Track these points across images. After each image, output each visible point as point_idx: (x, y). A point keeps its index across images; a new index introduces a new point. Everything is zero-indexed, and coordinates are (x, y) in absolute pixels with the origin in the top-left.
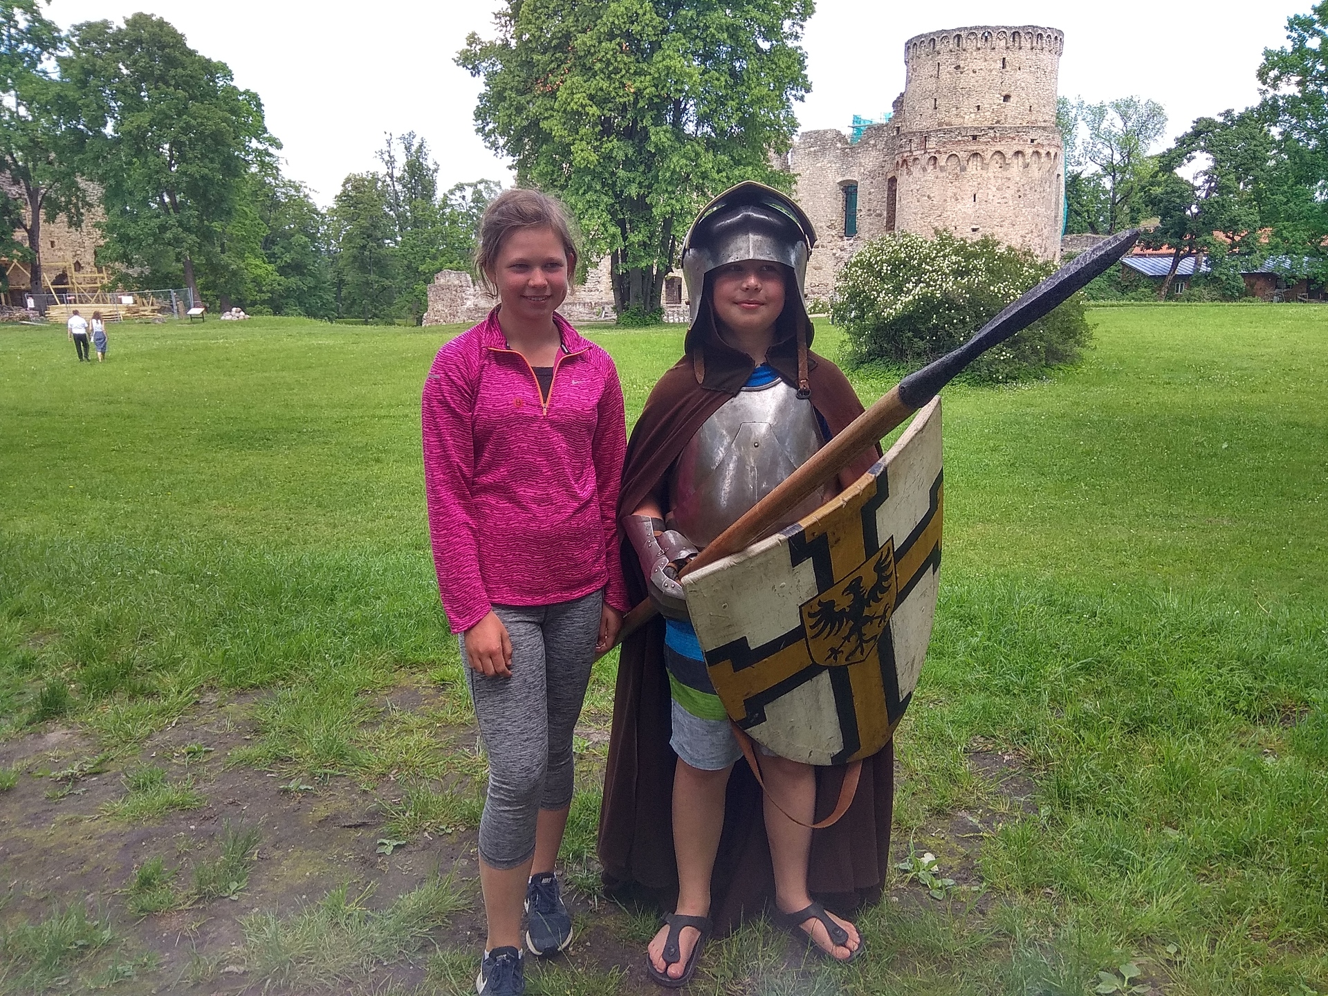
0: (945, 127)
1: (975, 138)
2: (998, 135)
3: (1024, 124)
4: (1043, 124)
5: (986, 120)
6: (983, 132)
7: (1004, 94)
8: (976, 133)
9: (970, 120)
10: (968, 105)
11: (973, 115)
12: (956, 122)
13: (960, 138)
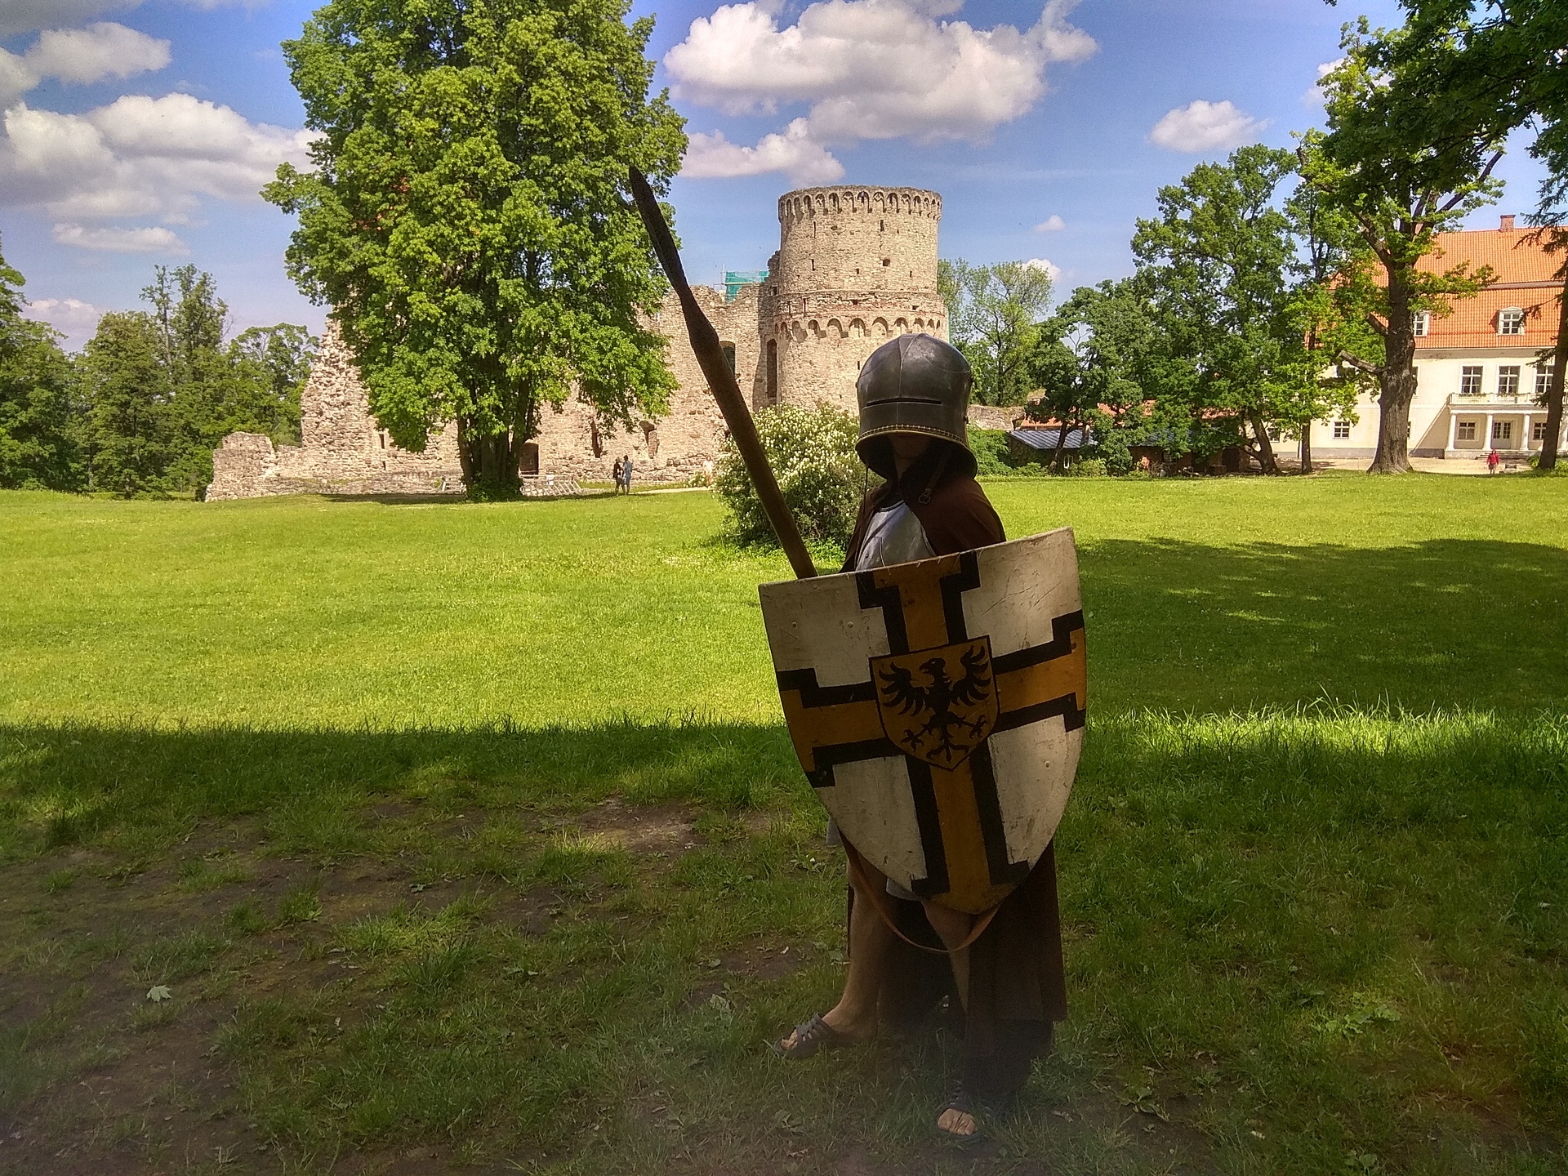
0: (824, 290)
1: (855, 302)
2: (879, 300)
3: (905, 290)
4: (925, 291)
5: (865, 284)
6: (864, 297)
7: (883, 257)
8: (856, 298)
9: (849, 284)
10: (847, 267)
11: (852, 279)
12: (835, 285)
13: (840, 302)
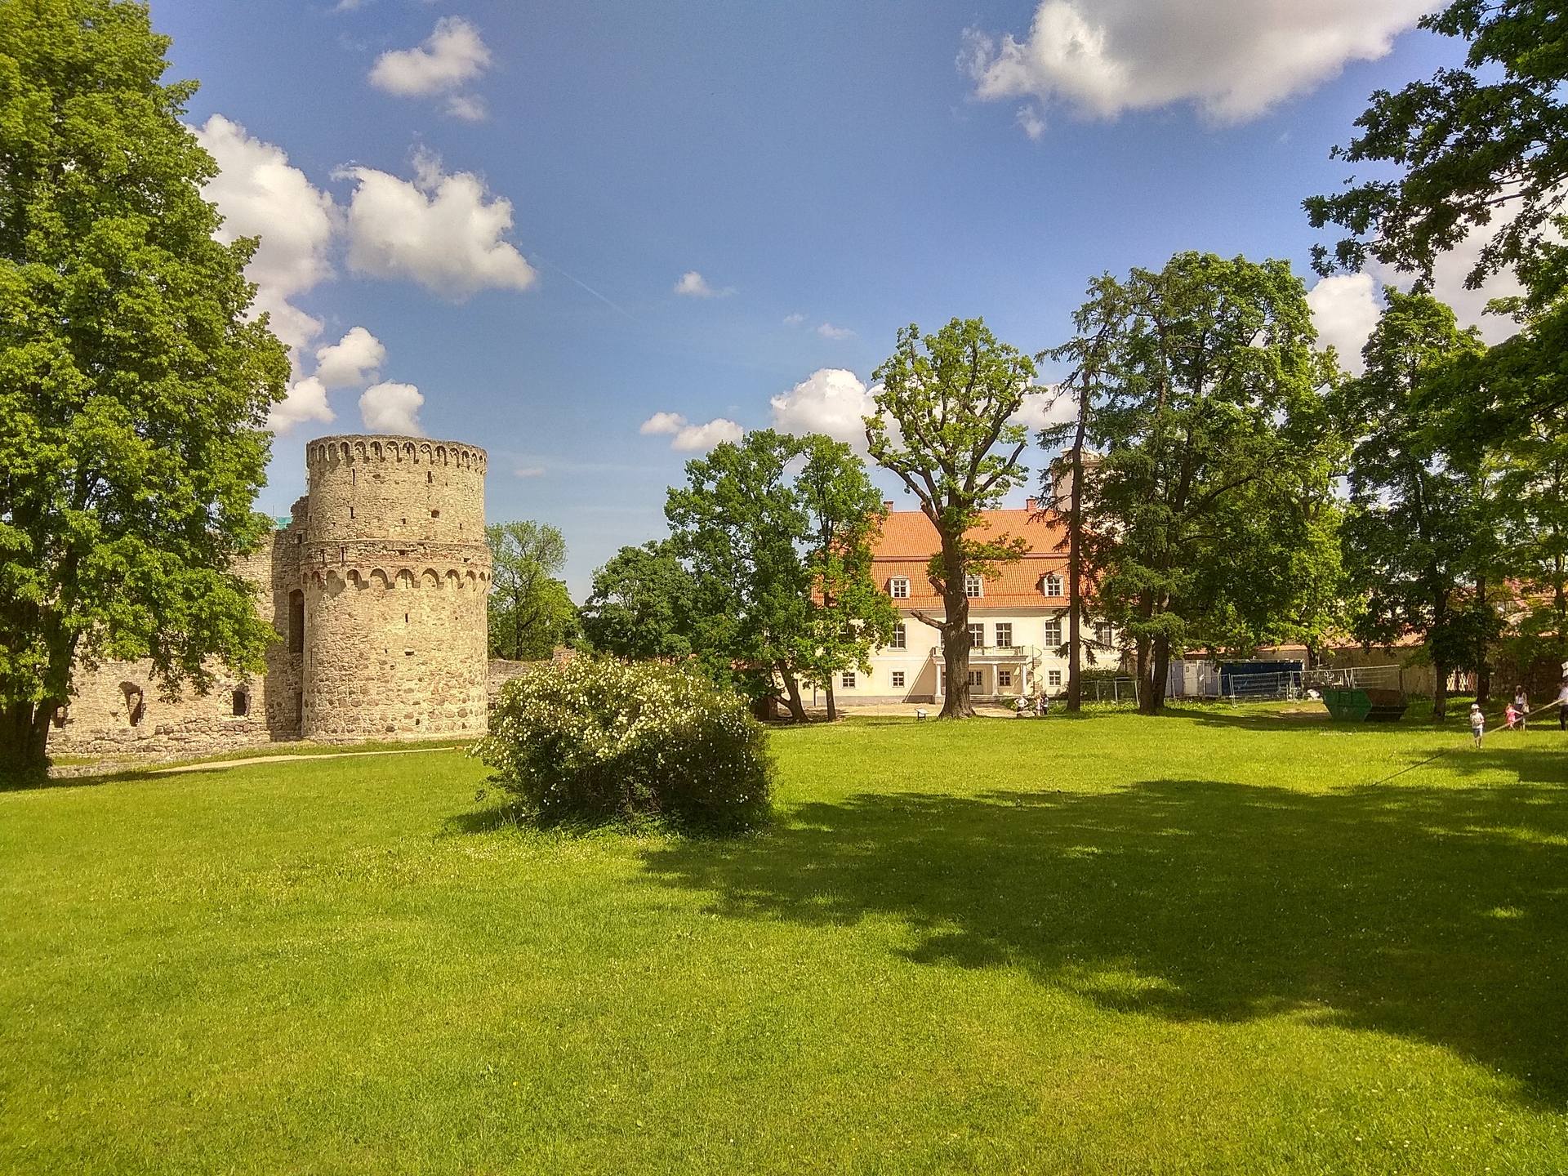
0: (365, 539)
1: (402, 553)
2: (428, 551)
3: (455, 542)
4: (474, 544)
5: (414, 533)
6: (412, 548)
7: (432, 508)
8: (403, 548)
9: (394, 533)
10: (391, 517)
11: (398, 529)
12: (378, 534)
13: (385, 552)
